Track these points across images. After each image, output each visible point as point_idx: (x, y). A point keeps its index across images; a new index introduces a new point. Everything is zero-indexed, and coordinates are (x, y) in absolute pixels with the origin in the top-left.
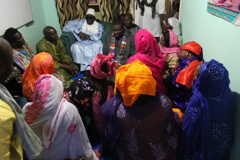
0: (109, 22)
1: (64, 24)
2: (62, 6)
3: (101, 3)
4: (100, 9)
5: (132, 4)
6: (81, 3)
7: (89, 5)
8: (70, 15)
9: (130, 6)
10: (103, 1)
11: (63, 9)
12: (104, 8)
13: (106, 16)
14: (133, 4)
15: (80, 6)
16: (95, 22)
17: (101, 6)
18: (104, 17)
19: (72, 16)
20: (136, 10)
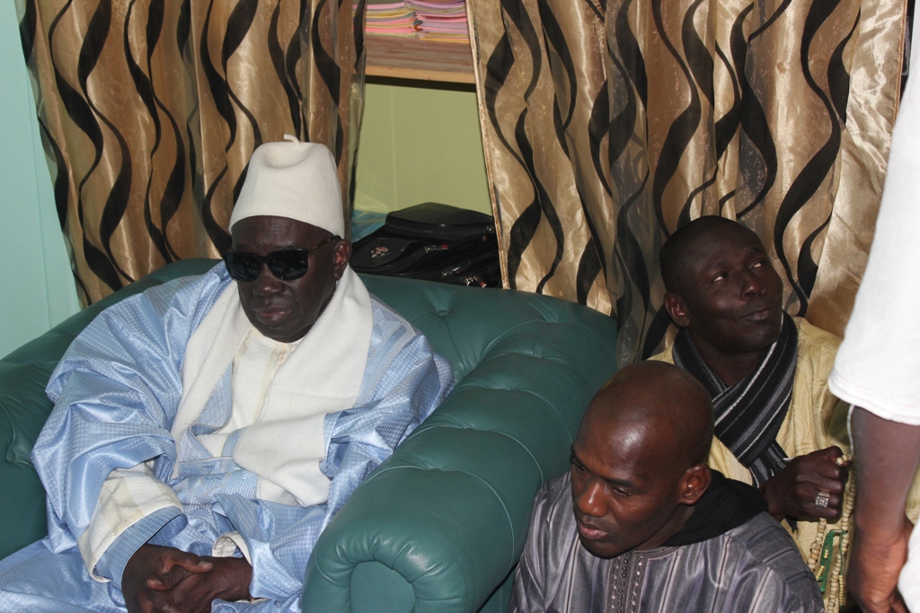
1: (104, 252)
3: (499, 74)
11: (90, 81)
13: (545, 226)
16: (349, 304)
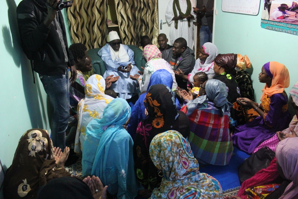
0: (130, 44)
2: (77, 30)
3: (121, 25)
4: (120, 31)
5: (156, 24)
6: (99, 25)
7: (109, 26)
8: (84, 40)
9: (155, 26)
10: (124, 22)
11: (77, 32)
12: (125, 29)
13: (127, 38)
14: (158, 24)
15: (97, 28)
17: (122, 27)
18: (125, 39)
19: (87, 40)
20: (161, 29)
